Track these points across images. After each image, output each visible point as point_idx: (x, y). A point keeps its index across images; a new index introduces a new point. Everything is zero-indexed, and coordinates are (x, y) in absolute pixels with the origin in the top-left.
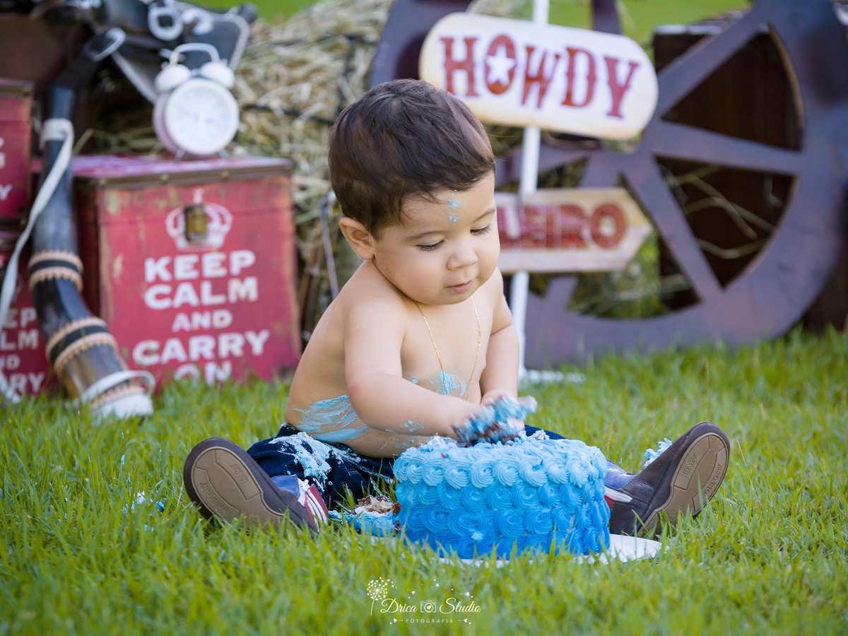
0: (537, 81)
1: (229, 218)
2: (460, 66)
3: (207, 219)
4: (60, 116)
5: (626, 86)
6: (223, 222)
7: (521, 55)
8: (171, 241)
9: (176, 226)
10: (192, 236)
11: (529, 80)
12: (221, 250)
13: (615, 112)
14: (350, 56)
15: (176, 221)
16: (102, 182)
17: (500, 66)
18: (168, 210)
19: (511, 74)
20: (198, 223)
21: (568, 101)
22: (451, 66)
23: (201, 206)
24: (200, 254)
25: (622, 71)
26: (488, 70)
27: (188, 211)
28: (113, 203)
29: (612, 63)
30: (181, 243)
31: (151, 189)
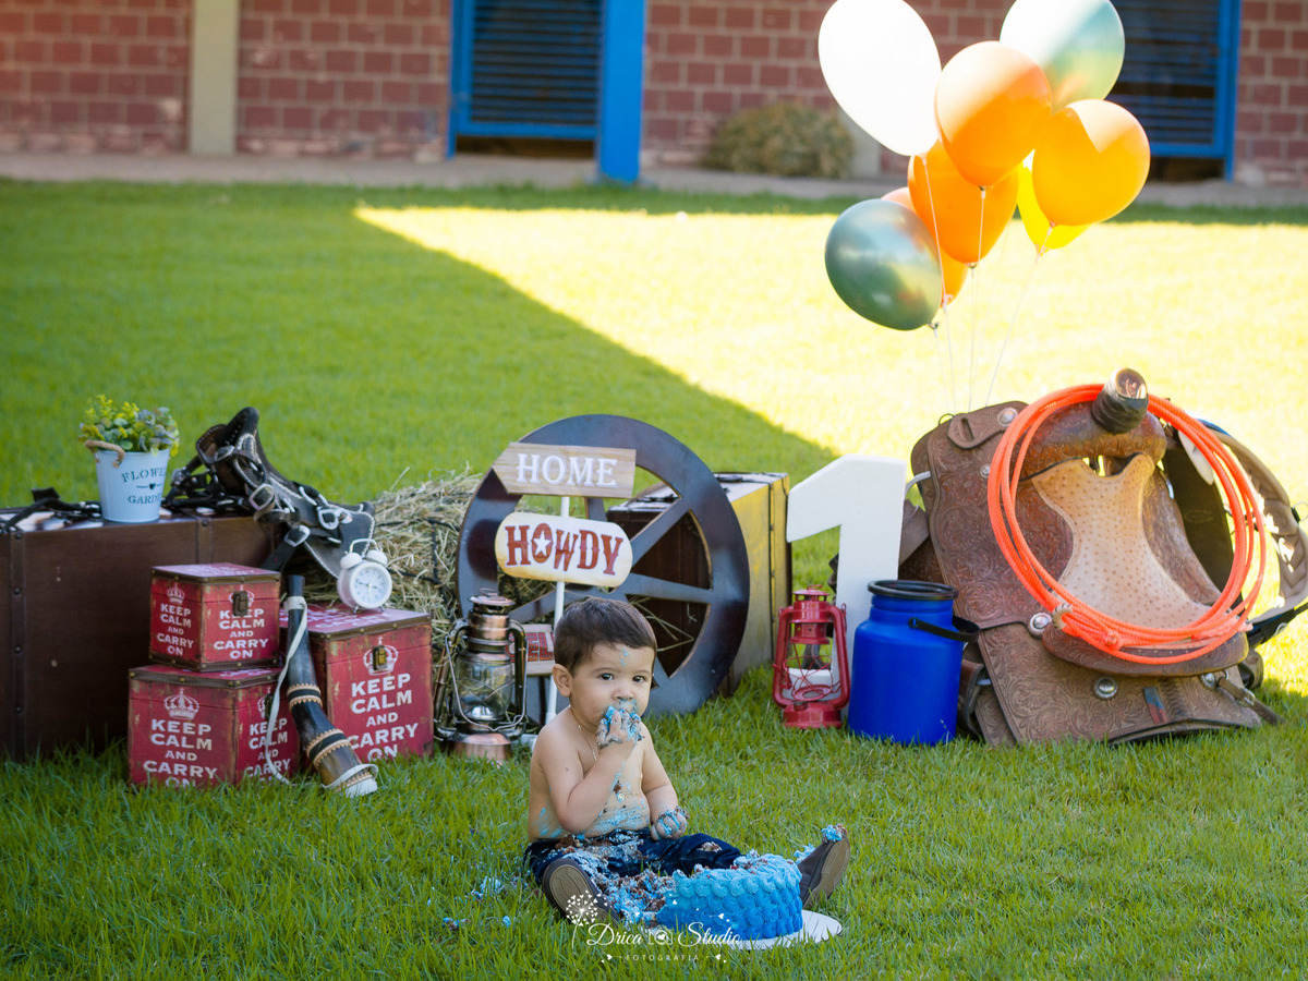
0: (564, 552)
1: (397, 653)
2: (517, 545)
3: (386, 654)
4: (298, 595)
5: (616, 554)
6: (394, 656)
7: (555, 536)
8: (366, 670)
9: (368, 661)
10: (378, 666)
11: (559, 552)
12: (392, 674)
13: (609, 571)
14: (433, 535)
15: (368, 656)
16: (329, 636)
17: (542, 543)
18: (364, 651)
19: (549, 548)
20: (381, 659)
21: (582, 565)
22: (512, 545)
23: (382, 647)
24: (381, 677)
25: (613, 544)
26: (535, 546)
27: (375, 651)
28: (334, 649)
29: (606, 539)
30: (371, 671)
31: (354, 637)
